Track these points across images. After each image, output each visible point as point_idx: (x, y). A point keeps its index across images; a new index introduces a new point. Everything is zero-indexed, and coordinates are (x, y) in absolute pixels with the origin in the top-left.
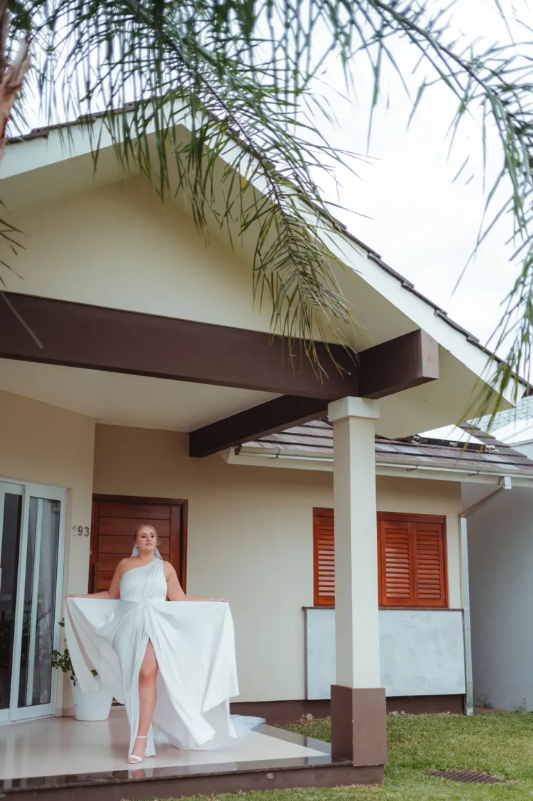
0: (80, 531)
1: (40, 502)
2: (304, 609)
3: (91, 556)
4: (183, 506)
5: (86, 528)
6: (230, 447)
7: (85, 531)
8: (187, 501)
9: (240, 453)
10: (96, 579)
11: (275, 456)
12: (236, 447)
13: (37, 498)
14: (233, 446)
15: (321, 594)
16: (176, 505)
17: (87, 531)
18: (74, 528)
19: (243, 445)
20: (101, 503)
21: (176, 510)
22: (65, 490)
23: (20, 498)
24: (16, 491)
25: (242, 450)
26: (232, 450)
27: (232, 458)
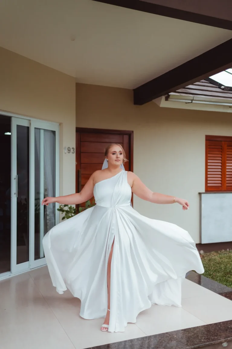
0: (69, 150)
1: (42, 131)
2: (200, 194)
3: (77, 166)
4: (130, 135)
5: (73, 148)
6: (161, 95)
7: (72, 150)
8: (133, 132)
9: (169, 99)
10: (80, 180)
11: (191, 101)
12: (166, 95)
13: (40, 129)
14: (164, 95)
15: (209, 185)
16: (126, 134)
17: (74, 150)
18: (65, 148)
19: (170, 94)
20: (81, 133)
21: (126, 138)
22: (58, 124)
23: (28, 128)
24: (25, 124)
25: (171, 97)
26: (163, 98)
27: (163, 103)
